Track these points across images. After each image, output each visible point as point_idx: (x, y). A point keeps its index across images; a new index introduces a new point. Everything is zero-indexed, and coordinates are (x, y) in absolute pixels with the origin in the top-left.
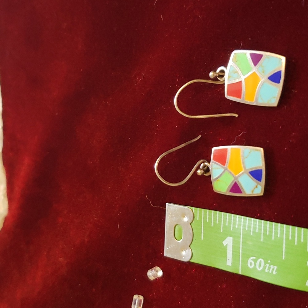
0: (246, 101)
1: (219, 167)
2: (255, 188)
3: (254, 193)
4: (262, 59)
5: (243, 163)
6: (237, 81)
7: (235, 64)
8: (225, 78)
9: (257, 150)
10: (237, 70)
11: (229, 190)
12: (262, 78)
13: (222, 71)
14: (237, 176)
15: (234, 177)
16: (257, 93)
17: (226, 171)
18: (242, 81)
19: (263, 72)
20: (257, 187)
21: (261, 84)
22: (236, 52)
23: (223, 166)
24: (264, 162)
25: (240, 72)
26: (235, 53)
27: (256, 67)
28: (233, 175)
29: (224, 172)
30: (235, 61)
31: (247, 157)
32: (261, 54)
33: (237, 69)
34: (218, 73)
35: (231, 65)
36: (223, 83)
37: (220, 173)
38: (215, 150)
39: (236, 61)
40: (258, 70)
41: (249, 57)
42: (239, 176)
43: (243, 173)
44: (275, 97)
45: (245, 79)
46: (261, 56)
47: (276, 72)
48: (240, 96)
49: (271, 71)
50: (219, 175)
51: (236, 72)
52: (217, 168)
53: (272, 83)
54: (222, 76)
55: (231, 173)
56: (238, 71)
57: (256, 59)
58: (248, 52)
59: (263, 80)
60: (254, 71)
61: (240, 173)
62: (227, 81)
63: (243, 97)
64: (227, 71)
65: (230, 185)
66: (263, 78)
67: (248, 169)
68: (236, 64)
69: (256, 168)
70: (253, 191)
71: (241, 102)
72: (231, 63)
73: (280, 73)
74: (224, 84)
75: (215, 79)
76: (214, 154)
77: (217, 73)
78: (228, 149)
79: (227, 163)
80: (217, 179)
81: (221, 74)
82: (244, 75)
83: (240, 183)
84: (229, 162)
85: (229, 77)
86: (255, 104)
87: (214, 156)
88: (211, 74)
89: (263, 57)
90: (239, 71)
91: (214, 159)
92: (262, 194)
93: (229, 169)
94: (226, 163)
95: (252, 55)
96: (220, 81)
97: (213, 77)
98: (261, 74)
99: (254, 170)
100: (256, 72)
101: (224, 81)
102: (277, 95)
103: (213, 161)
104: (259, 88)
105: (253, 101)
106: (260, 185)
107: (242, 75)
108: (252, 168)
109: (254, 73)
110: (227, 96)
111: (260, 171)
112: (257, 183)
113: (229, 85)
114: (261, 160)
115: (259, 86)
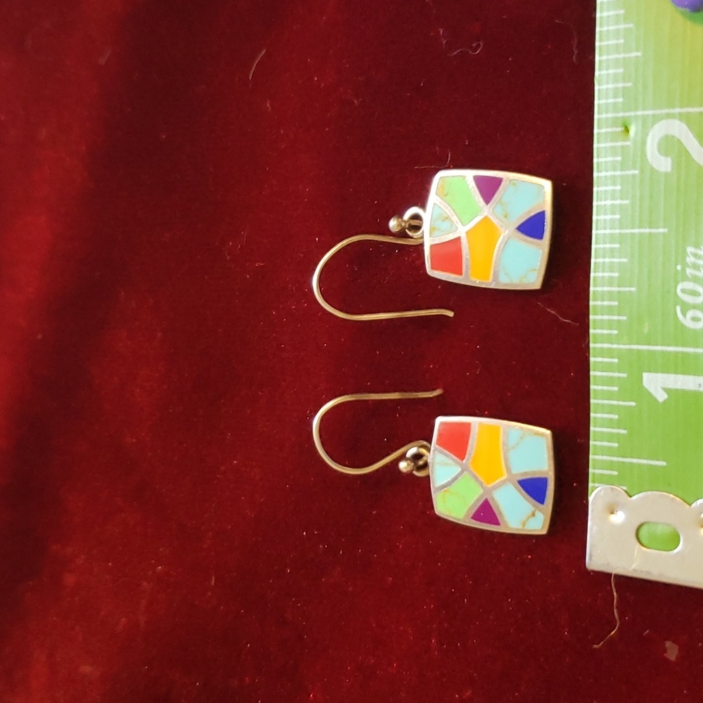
0: (473, 279)
1: (450, 461)
2: (528, 518)
3: (526, 527)
4: (501, 188)
5: (506, 460)
6: (451, 237)
7: (442, 201)
8: (423, 232)
9: (537, 434)
10: (448, 213)
11: (471, 515)
12: (504, 229)
13: (416, 217)
14: (490, 486)
15: (482, 487)
16: (496, 262)
17: (465, 472)
18: (462, 238)
19: (506, 217)
20: (533, 515)
21: (502, 242)
22: (442, 174)
23: (460, 461)
24: (552, 463)
25: (455, 217)
26: (441, 178)
27: (489, 205)
28: (481, 484)
29: (460, 474)
30: (442, 194)
31: (513, 448)
32: (497, 176)
33: (449, 211)
34: (408, 221)
35: (435, 204)
36: (420, 241)
37: (453, 476)
38: (442, 424)
39: (446, 195)
40: (493, 213)
41: (472, 184)
42: (495, 488)
43: (504, 482)
44: (534, 270)
45: (467, 233)
46: (498, 182)
47: (532, 214)
48: (458, 271)
49: (523, 212)
50: (449, 479)
51: (447, 218)
52: (446, 464)
53: (526, 240)
54: (417, 228)
55: (476, 479)
56: (451, 216)
57: (488, 190)
58: (469, 174)
59: (507, 232)
60: (486, 214)
61: (497, 481)
62: (429, 238)
63: (467, 272)
64: (427, 215)
65: (474, 505)
66: (506, 229)
67: (516, 475)
68: (445, 201)
69: (535, 473)
70: (524, 524)
71: (463, 283)
72: (433, 198)
73: (541, 215)
74: (422, 245)
75: (402, 234)
76: (439, 430)
77: (405, 222)
78: (472, 425)
79: (470, 454)
80: (443, 487)
81: (415, 223)
82: (463, 225)
83: (496, 503)
84: (472, 455)
85: (432, 230)
86: (492, 286)
87: (440, 435)
88: (393, 224)
89: (503, 184)
90: (453, 216)
91: (439, 442)
92: (544, 532)
93: (472, 470)
94: (467, 456)
95: (478, 180)
96: (411, 238)
97: (397, 230)
98: (501, 221)
99: (529, 477)
100: (491, 217)
101: (422, 237)
102: (539, 264)
103: (437, 446)
104: (498, 251)
105: (488, 279)
106: (540, 511)
107: (460, 223)
108: (526, 473)
109: (486, 218)
110: (431, 272)
111: (542, 482)
112: (534, 506)
113: (432, 247)
114: (546, 456)
115: (499, 247)
